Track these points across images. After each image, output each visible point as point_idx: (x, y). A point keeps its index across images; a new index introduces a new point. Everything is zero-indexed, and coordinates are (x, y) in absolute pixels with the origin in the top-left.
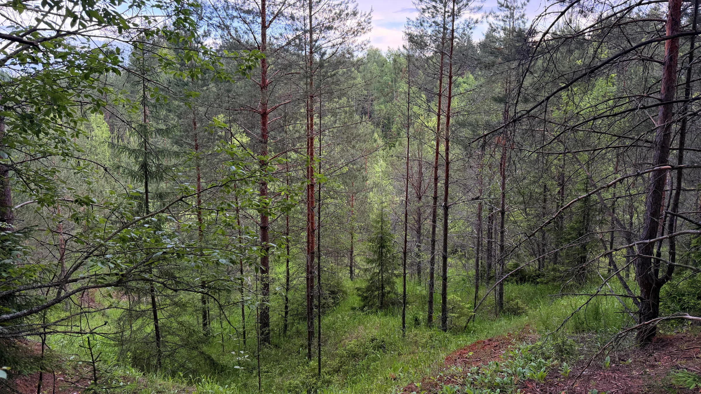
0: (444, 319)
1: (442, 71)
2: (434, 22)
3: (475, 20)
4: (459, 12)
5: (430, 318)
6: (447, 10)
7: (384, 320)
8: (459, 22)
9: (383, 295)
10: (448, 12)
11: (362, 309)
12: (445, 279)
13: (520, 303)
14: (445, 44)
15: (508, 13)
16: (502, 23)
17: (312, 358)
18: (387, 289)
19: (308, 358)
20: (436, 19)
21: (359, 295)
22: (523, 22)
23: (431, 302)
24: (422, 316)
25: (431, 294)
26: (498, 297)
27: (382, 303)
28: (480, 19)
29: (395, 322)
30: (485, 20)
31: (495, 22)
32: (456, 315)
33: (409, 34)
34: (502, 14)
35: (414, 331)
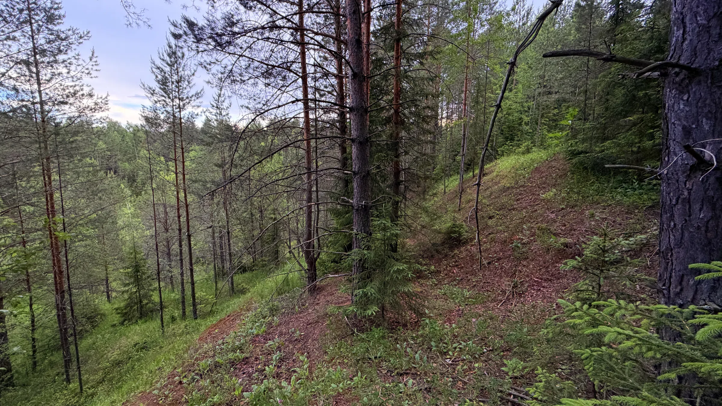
0: (195, 312)
1: (175, 143)
2: (165, 110)
3: (196, 113)
4: (184, 107)
5: (184, 313)
6: (174, 104)
7: (144, 326)
8: (185, 114)
9: (142, 307)
10: (176, 105)
11: (122, 324)
12: (193, 283)
13: (244, 285)
14: (176, 127)
15: (218, 111)
16: (215, 117)
17: (71, 381)
18: (145, 302)
19: (67, 382)
20: (167, 109)
21: (119, 313)
22: (228, 118)
23: (183, 302)
24: (177, 313)
25: (183, 298)
26: (230, 286)
27: (141, 314)
28: (199, 113)
29: (155, 324)
30: (203, 114)
31: (210, 116)
32: (203, 306)
33: (145, 117)
34: (214, 111)
35: (172, 326)
